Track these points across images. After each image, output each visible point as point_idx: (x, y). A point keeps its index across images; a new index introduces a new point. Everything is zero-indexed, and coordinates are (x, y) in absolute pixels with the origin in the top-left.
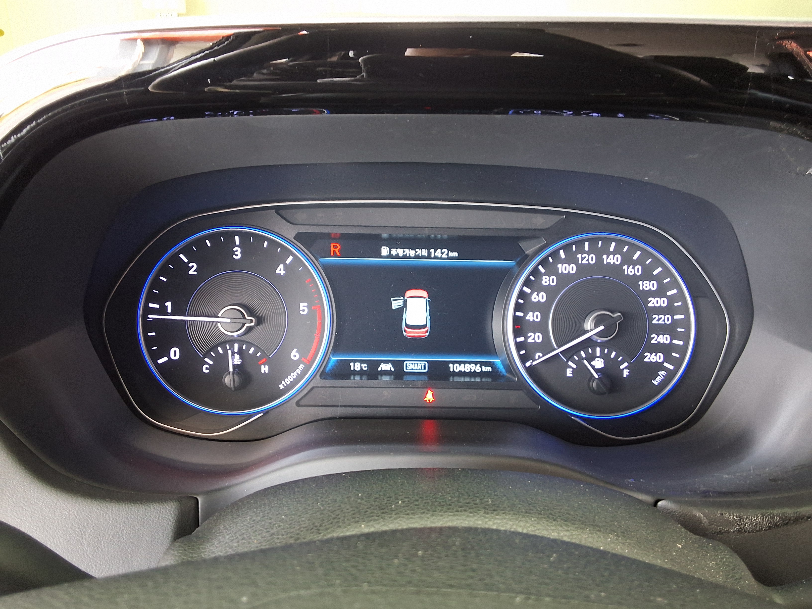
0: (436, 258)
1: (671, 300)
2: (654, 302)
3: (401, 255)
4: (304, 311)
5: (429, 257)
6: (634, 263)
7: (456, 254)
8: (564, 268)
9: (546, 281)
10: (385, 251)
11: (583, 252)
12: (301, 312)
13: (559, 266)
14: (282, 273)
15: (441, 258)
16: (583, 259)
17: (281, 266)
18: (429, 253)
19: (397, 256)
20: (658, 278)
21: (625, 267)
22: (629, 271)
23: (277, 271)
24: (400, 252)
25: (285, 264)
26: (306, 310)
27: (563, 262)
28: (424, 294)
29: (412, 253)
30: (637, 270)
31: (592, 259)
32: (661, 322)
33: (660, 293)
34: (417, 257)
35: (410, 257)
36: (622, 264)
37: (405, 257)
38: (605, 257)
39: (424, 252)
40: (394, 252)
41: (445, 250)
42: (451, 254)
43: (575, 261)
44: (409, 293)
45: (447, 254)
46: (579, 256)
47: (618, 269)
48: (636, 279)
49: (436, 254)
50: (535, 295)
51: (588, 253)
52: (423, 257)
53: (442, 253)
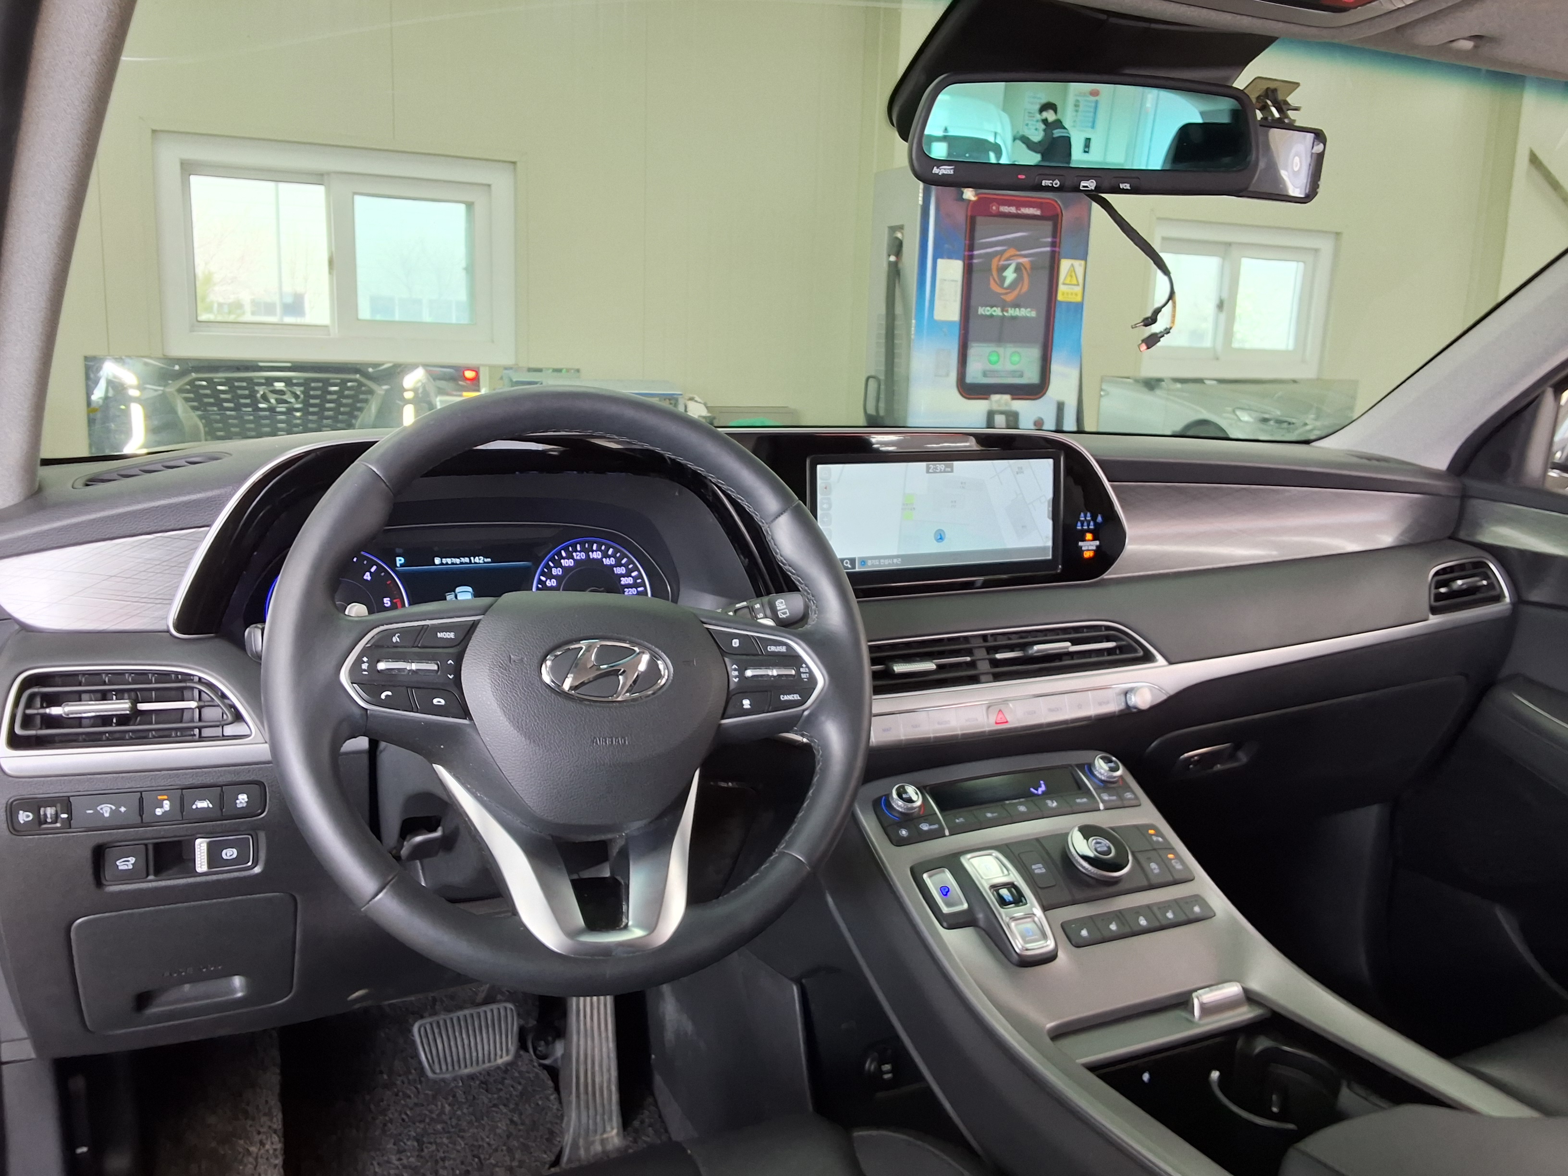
0: (476, 563)
1: (635, 578)
2: (624, 581)
3: (450, 563)
4: (387, 603)
5: (470, 563)
6: (609, 557)
7: (489, 560)
8: (566, 563)
9: (555, 571)
10: (437, 561)
11: (576, 551)
12: (386, 605)
13: (562, 561)
14: (369, 578)
15: (479, 563)
16: (577, 555)
17: (368, 574)
18: (470, 560)
19: (447, 564)
20: (625, 565)
21: (604, 559)
22: (606, 561)
23: (365, 577)
24: (449, 561)
25: (371, 573)
26: (389, 602)
27: (564, 558)
28: (470, 589)
29: (457, 561)
30: (612, 561)
31: (582, 556)
32: (630, 593)
33: (628, 575)
34: (461, 563)
35: (456, 564)
36: (602, 558)
37: (453, 564)
38: (590, 553)
39: (467, 560)
40: (444, 561)
41: (482, 558)
42: (486, 560)
43: (572, 558)
44: (458, 590)
45: (483, 561)
46: (574, 554)
47: (601, 561)
48: (611, 567)
49: (475, 561)
50: (548, 581)
51: (580, 552)
52: (466, 563)
53: (479, 559)
